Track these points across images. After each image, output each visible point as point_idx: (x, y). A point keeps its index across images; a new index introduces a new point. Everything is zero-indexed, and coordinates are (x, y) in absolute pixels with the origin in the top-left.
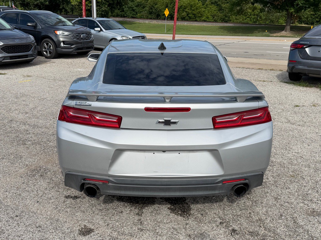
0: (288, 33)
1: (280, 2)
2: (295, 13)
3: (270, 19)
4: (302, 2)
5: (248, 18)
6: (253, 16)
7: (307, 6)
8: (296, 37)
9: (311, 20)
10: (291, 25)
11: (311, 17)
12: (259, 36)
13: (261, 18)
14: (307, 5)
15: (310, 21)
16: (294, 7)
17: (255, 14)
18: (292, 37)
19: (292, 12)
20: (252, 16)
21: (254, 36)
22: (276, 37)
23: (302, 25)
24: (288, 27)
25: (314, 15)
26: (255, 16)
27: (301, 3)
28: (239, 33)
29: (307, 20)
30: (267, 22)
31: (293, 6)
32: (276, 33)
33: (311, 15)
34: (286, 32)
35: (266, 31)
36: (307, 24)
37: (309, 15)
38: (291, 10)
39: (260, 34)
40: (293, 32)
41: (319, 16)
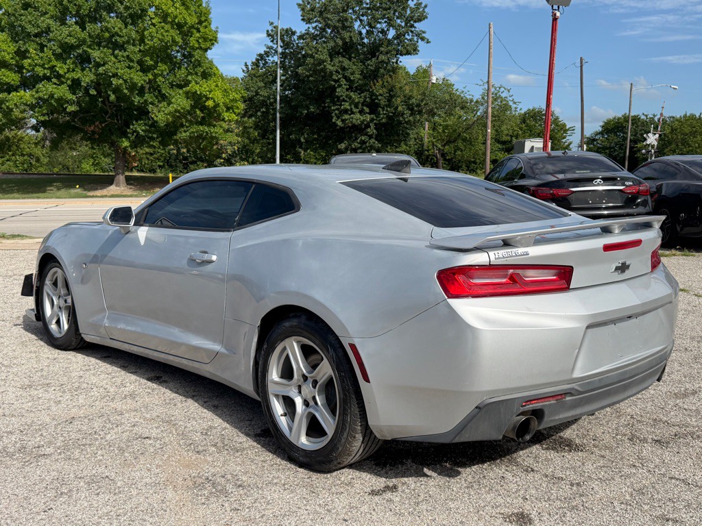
0: (123, 188)
1: (98, 128)
2: (131, 149)
3: (60, 164)
4: (143, 128)
5: (9, 162)
6: (21, 158)
7: (155, 136)
8: (144, 196)
9: (148, 164)
10: (127, 174)
11: (148, 159)
12: (65, 198)
13: (38, 160)
14: (154, 133)
15: (146, 166)
16: (128, 138)
17: (25, 153)
18: (136, 196)
19: (126, 147)
20: (18, 157)
21: (52, 198)
22: (102, 197)
23: (134, 174)
24: (121, 178)
25: (151, 154)
26: (26, 157)
27: (142, 131)
28: (12, 192)
29: (141, 164)
30: (56, 170)
31: (125, 135)
32: (96, 189)
33: (147, 153)
34: (118, 188)
35: (78, 186)
36: (142, 171)
37: (143, 154)
38: (122, 142)
39: (63, 192)
40: (131, 187)
41: (161, 156)
